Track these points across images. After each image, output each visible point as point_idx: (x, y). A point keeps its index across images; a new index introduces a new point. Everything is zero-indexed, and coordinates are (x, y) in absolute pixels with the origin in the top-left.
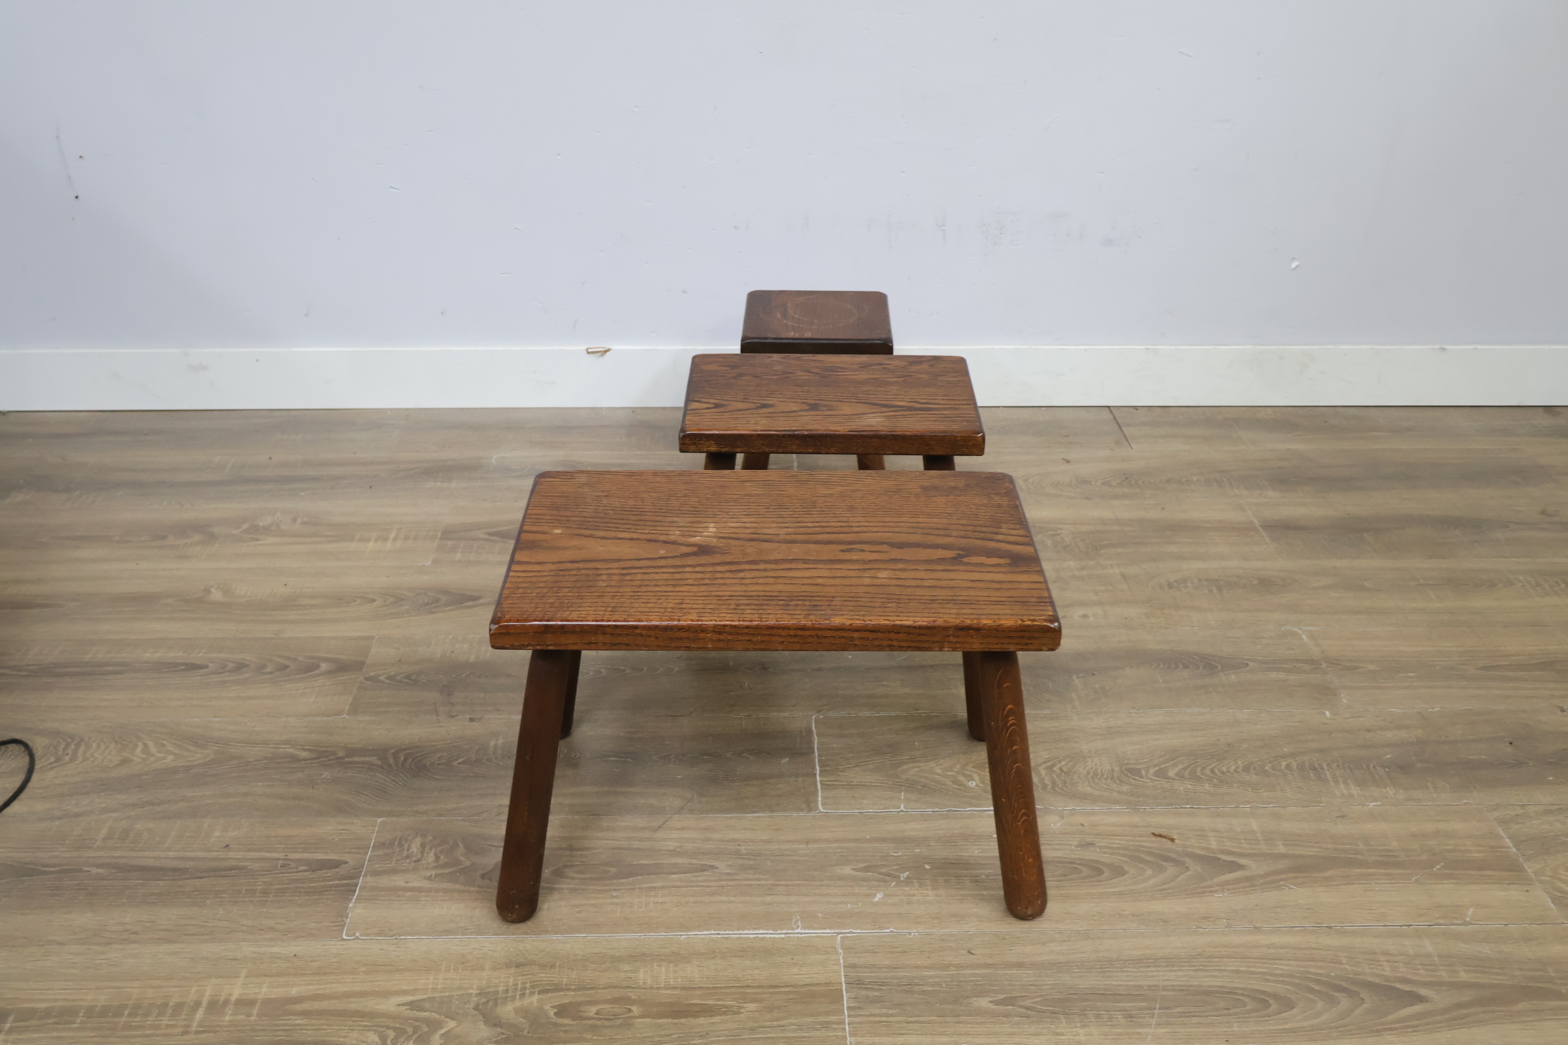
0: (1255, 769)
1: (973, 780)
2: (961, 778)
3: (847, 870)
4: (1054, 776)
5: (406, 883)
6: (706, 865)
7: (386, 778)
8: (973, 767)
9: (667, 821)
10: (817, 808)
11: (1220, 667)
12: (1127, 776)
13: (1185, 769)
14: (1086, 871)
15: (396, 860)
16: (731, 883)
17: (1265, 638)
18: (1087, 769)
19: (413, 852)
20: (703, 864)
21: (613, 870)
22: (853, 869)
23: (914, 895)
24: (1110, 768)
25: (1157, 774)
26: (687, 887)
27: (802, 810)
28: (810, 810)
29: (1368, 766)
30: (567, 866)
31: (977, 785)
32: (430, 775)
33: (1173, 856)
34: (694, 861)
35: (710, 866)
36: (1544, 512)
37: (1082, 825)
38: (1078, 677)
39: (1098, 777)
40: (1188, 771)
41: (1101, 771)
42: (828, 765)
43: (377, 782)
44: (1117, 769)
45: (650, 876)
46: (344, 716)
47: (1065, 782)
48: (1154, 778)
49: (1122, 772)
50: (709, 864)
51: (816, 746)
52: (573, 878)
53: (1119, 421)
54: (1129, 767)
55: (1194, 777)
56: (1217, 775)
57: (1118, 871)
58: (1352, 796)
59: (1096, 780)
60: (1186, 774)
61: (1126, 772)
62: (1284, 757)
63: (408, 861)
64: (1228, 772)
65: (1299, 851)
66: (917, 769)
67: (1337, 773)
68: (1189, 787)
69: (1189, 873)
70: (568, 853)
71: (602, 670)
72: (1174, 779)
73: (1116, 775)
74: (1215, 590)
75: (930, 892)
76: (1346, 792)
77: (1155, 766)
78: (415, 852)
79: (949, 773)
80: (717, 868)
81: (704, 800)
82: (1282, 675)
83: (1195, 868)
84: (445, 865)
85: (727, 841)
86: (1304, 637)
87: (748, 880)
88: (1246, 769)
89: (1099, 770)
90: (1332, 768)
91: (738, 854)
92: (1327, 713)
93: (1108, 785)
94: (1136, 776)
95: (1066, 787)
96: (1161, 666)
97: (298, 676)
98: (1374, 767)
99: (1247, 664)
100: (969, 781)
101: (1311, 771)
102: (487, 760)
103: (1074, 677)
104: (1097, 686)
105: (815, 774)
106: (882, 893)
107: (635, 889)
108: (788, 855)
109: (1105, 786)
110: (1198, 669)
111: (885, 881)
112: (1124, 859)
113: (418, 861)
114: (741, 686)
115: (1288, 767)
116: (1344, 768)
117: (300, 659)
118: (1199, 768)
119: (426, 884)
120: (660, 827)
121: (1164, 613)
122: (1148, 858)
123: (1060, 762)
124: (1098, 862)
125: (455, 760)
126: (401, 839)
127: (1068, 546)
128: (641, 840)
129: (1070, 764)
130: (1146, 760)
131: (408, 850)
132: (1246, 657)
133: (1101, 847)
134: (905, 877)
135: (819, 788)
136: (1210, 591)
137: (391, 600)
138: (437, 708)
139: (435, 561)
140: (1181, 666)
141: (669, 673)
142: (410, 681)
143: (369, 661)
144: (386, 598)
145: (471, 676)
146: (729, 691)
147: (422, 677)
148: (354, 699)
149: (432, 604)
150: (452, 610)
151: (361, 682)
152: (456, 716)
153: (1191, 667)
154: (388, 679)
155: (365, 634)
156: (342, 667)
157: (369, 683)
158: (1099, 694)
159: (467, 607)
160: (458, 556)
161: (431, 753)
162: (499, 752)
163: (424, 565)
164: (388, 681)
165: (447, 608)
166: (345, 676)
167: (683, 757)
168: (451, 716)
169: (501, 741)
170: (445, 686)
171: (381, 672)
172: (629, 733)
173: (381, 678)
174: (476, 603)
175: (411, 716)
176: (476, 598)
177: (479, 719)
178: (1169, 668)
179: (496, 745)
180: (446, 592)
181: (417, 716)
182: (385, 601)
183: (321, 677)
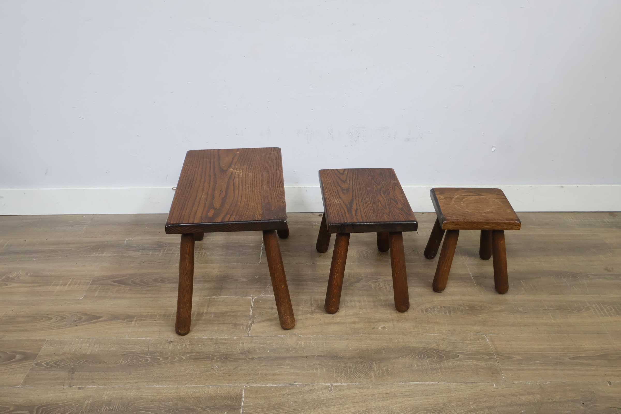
11: (445, 357)
17: (469, 340)
36: (606, 269)
46: (20, 386)
51: (242, 404)
71: (149, 359)
82: (475, 362)
86: (488, 340)
92: (495, 385)
96: (417, 356)
97: (4, 363)
99: (458, 356)
102: (81, 413)
103: (374, 363)
104: (384, 368)
110: (434, 358)
114: (213, 369)
117: (8, 353)
121: (422, 326)
127: (381, 288)
132: (458, 351)
136: (445, 313)
137: (59, 318)
138: (65, 382)
139: (85, 297)
140: (426, 357)
141: (180, 360)
142: (56, 365)
143: (40, 353)
144: (57, 317)
145: (86, 362)
146: (207, 371)
147: (62, 363)
148: (27, 376)
149: (78, 321)
150: (86, 324)
151: (33, 366)
152: (72, 386)
153: (431, 357)
154: (46, 364)
155: (42, 338)
156: (26, 357)
157: (37, 366)
158: (385, 373)
159: (94, 323)
160: (97, 294)
161: (55, 408)
162: (88, 408)
163: (80, 299)
164: (45, 366)
165: (84, 323)
166: (26, 362)
167: (177, 411)
168: (70, 386)
169: (91, 401)
170: (72, 368)
171: (44, 360)
172: (153, 396)
173: (43, 364)
174: (98, 320)
175: (51, 386)
176: (99, 317)
177: (83, 388)
178: (420, 358)
179: (87, 403)
180: (86, 314)
181: (54, 386)
182: (56, 319)
183: (14, 363)
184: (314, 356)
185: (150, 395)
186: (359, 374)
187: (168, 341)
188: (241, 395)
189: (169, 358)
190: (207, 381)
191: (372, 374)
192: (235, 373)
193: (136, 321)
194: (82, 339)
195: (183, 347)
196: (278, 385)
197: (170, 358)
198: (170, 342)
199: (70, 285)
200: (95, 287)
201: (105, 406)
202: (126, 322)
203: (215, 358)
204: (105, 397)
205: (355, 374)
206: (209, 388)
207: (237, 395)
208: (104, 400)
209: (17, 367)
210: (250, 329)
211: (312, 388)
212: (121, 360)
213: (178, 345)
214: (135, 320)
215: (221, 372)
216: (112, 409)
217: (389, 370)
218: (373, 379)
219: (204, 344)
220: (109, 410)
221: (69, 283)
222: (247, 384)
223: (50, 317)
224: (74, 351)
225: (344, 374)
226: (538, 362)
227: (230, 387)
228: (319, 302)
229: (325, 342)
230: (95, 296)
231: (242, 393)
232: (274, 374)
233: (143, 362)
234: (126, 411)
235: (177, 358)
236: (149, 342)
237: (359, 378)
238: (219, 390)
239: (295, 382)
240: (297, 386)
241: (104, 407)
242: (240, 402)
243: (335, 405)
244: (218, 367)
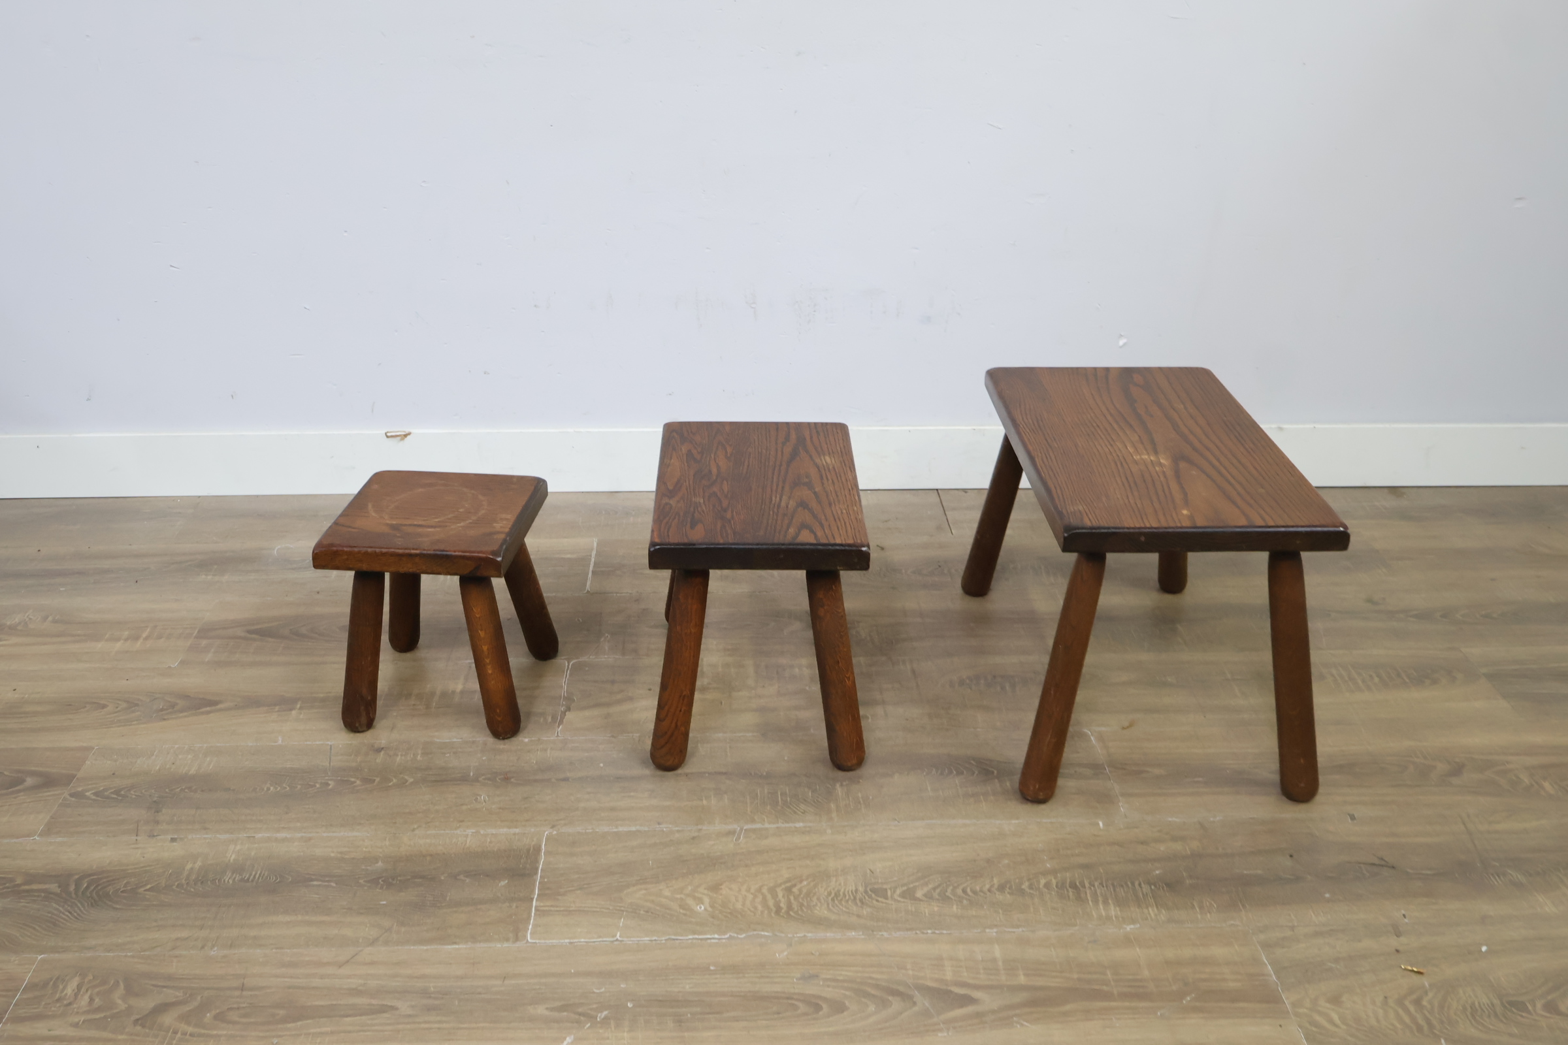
0: (1010, 888)
1: (703, 904)
2: (690, 902)
3: (541, 1010)
4: (792, 898)
5: (49, 1030)
6: (387, 1005)
7: (61, 909)
8: (705, 889)
9: (356, 954)
10: (525, 937)
11: (995, 772)
12: (870, 897)
13: (934, 889)
14: (803, 1008)
15: (46, 1004)
16: (409, 1026)
18: (829, 890)
19: (66, 994)
20: (383, 1005)
21: (282, 1012)
22: (547, 1009)
23: (608, 1038)
24: (854, 889)
25: (903, 895)
26: (359, 1031)
27: (507, 940)
28: (517, 939)
29: (1133, 884)
30: (231, 1009)
31: (705, 909)
32: (110, 903)
33: (901, 989)
34: (374, 1002)
35: (391, 1006)
36: (1370, 601)
37: (812, 954)
38: (841, 785)
39: (839, 899)
40: (938, 891)
41: (844, 894)
42: (548, 888)
43: (49, 913)
44: (861, 889)
45: (321, 1019)
46: (36, 837)
47: (802, 905)
48: (899, 899)
49: (866, 892)
50: (389, 1004)
51: (541, 866)
52: (234, 1023)
53: (944, 504)
54: (876, 887)
55: (944, 898)
56: (969, 896)
57: (838, 1007)
58: (1109, 918)
59: (836, 902)
60: (936, 895)
61: (870, 893)
62: (1045, 873)
63: (58, 1005)
64: (981, 891)
65: (1040, 982)
66: (643, 892)
67: (1098, 892)
68: (936, 909)
69: (916, 1009)
70: (237, 993)
71: (330, 782)
72: (920, 900)
73: (859, 896)
74: (1007, 687)
75: (625, 1034)
76: (1104, 913)
77: (903, 885)
78: (69, 994)
79: (678, 896)
80: (397, 1009)
81: (403, 929)
83: (923, 1002)
84: (98, 1010)
85: (416, 977)
86: (1092, 738)
87: (429, 1022)
88: (1001, 888)
89: (842, 890)
90: (1094, 886)
91: (425, 993)
92: (1101, 824)
93: (848, 908)
94: (881, 897)
95: (802, 910)
96: (934, 771)
98: (1140, 885)
100: (697, 905)
101: (1070, 890)
102: (177, 886)
103: (838, 785)
104: (860, 795)
105: (532, 899)
106: (572, 1037)
107: (300, 1035)
108: (480, 993)
109: (844, 909)
110: (973, 773)
111: (578, 1022)
112: (847, 993)
113: (70, 1004)
114: (476, 800)
115: (1047, 885)
116: (1107, 886)
117: (6, 773)
118: (951, 888)
119: (72, 1032)
120: (348, 962)
121: (949, 713)
122: (873, 992)
123: (801, 882)
124: (820, 997)
125: (141, 887)
126: (58, 978)
128: (322, 977)
129: (812, 884)
130: (895, 879)
131: (62, 991)
133: (825, 980)
134: (603, 1016)
135: (533, 914)
136: (1002, 688)
137: (124, 705)
138: (139, 828)
139: (182, 662)
140: (955, 772)
141: (402, 785)
142: (119, 796)
143: (80, 774)
144: (118, 704)
145: (186, 790)
146: (462, 805)
147: (132, 792)
148: (52, 817)
149: (167, 709)
150: (185, 716)
151: (65, 799)
152: (157, 836)
153: (965, 772)
154: (96, 794)
155: (85, 745)
156: (48, 782)
157: (73, 799)
158: (860, 802)
159: (203, 713)
160: (209, 657)
161: (118, 879)
162: (194, 877)
163: (170, 667)
164: (94, 797)
165: (181, 715)
166: (49, 791)
167: (393, 880)
168: (152, 836)
169: (199, 864)
170: (155, 802)
171: (90, 787)
172: (341, 853)
173: (88, 794)
174: (213, 708)
175: (108, 836)
176: (216, 703)
177: (182, 839)
178: (942, 774)
179: (192, 869)
180: (186, 697)
181: (114, 836)
182: (117, 708)
183: (22, 794)
184: (705, 773)
185: (333, 852)
186: (803, 806)
187: (373, 746)
188: (537, 849)
189: (375, 780)
190: (461, 824)
191: (833, 806)
192: (525, 808)
193: (301, 708)
194: (176, 746)
195: (409, 758)
196: (620, 829)
197: (378, 780)
198: (379, 750)
199: (146, 639)
200: (204, 642)
201: (233, 874)
202: (278, 711)
203: (480, 779)
204: (231, 856)
205: (793, 806)
206: (467, 836)
207: (528, 850)
208: (230, 860)
209: (28, 801)
210: (561, 722)
211: (696, 834)
212: (268, 785)
213: (397, 755)
214: (298, 706)
215: (493, 807)
216: (248, 879)
217: (871, 798)
218: (834, 815)
219: (455, 753)
220: (242, 880)
221: (144, 635)
222: (553, 827)
223: (102, 702)
224: (159, 770)
225: (769, 807)
226: (1200, 779)
227: (514, 834)
228: (720, 669)
229: (730, 747)
230: (207, 660)
231: (540, 846)
232: (612, 809)
233: (318, 788)
234: (279, 882)
235: (394, 780)
236: (331, 749)
237: (802, 813)
238: (489, 840)
239: (659, 824)
240: (663, 831)
241: (230, 874)
242: (537, 861)
243: (746, 866)
244: (488, 796)
